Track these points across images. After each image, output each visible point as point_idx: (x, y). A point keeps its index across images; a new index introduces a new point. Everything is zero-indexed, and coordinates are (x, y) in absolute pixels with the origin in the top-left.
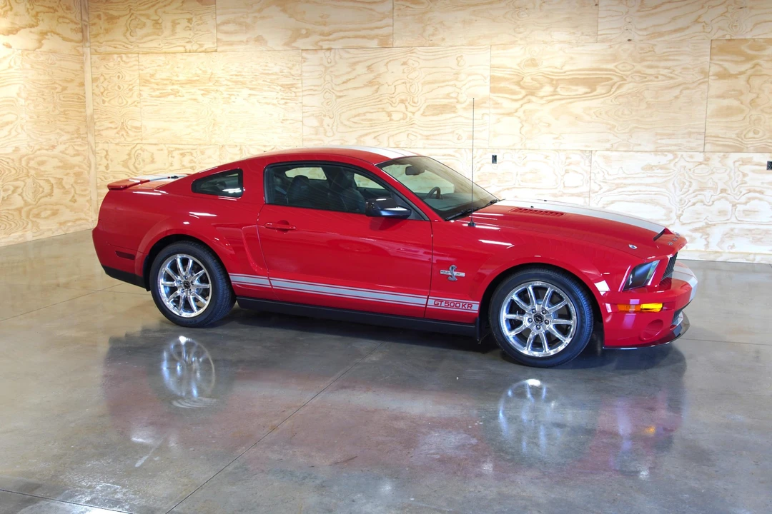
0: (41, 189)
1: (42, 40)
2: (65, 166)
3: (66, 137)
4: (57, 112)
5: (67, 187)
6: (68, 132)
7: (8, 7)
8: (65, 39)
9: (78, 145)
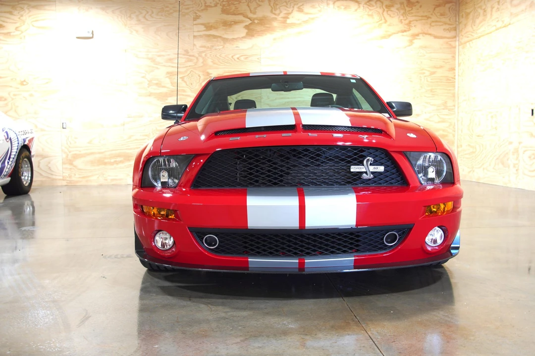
1: (413, 40)
3: (431, 108)
4: (423, 90)
6: (435, 105)
7: (383, 21)
8: (436, 37)
9: (444, 115)
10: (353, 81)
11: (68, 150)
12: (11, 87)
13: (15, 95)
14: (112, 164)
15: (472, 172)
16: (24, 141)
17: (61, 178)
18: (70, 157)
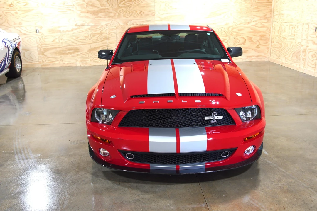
0: (238, 41)
2: (255, 32)
3: (256, 19)
4: (253, 8)
5: (254, 41)
6: (259, 17)
9: (264, 22)
10: (209, 34)
11: (41, 46)
12: (4, 8)
13: (6, 13)
14: (67, 54)
15: (279, 58)
16: (15, 45)
17: (38, 62)
18: (42, 50)
